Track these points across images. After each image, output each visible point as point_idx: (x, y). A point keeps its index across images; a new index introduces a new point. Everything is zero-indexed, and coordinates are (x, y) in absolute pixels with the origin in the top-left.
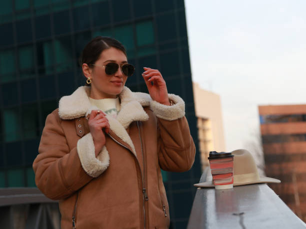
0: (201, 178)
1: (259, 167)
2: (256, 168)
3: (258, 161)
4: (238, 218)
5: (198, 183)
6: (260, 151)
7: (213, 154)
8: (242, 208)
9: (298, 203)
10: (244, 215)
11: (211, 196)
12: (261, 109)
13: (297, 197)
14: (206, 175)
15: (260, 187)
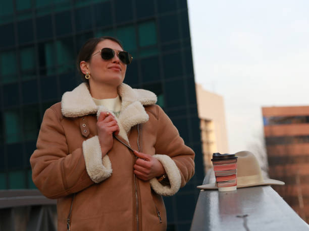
0: (204, 180)
1: (263, 169)
2: (260, 169)
3: (262, 163)
4: (242, 221)
5: (201, 184)
6: (264, 153)
7: (216, 155)
8: (246, 210)
9: (302, 205)
10: (248, 218)
11: (214, 198)
12: (265, 110)
13: (301, 199)
14: (210, 177)
15: (264, 189)
